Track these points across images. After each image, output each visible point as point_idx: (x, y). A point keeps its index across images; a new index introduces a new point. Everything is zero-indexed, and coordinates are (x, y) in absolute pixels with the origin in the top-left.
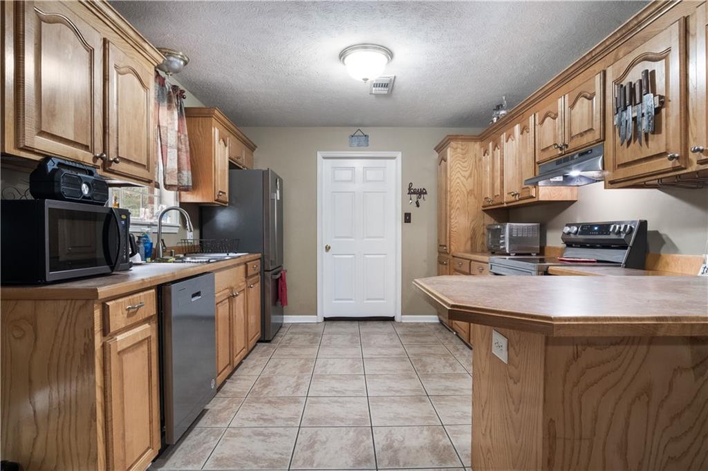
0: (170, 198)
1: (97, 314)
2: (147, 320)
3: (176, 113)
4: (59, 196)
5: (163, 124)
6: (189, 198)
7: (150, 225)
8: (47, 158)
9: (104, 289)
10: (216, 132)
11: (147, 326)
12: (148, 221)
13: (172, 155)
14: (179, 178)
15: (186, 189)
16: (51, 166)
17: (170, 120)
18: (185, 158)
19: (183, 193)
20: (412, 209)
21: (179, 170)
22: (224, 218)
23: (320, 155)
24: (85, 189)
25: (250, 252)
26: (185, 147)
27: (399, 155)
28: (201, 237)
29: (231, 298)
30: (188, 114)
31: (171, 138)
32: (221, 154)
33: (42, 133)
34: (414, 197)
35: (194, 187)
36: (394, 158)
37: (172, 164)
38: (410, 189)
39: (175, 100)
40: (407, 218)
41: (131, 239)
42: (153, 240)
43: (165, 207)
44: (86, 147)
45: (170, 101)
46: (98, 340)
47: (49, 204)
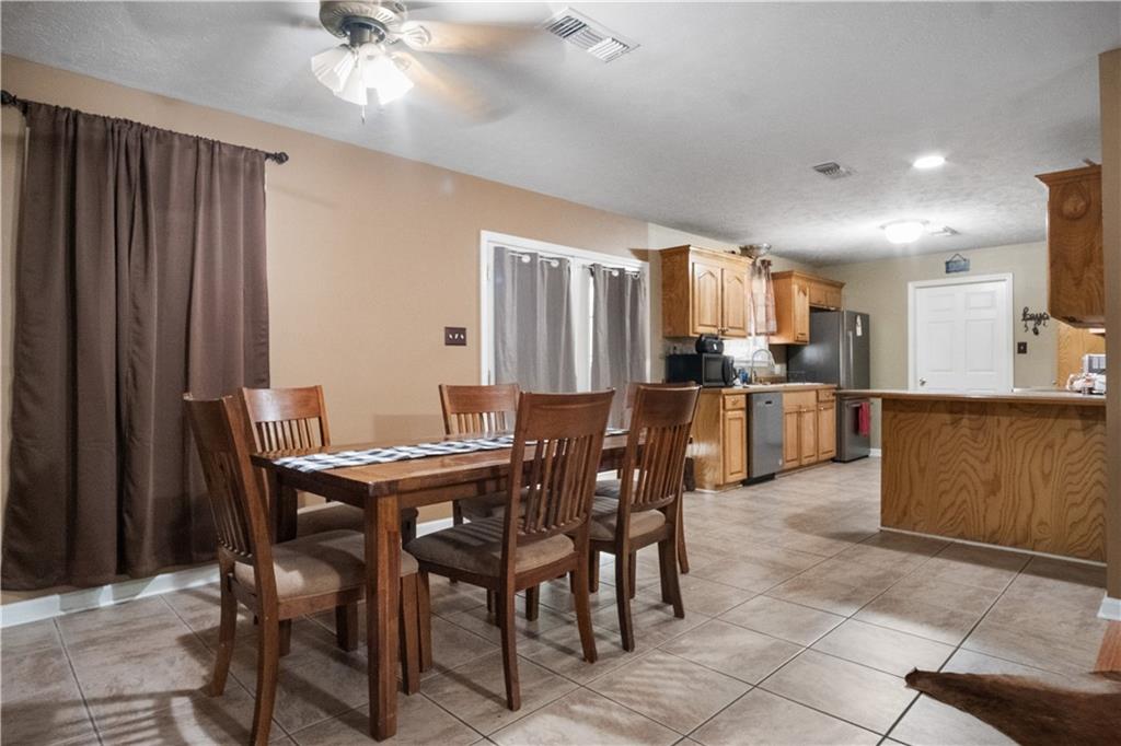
0: (762, 342)
1: (721, 401)
2: (741, 409)
3: (764, 281)
4: (706, 352)
5: (755, 291)
6: (776, 340)
7: (747, 362)
8: (702, 335)
9: (724, 391)
10: (795, 288)
11: (740, 412)
12: (745, 359)
13: (761, 312)
14: (767, 328)
15: (773, 334)
16: (703, 338)
17: (760, 287)
18: (772, 311)
19: (771, 338)
20: (1028, 337)
21: (767, 320)
22: (811, 354)
23: (911, 286)
24: (715, 348)
25: (826, 383)
26: (772, 303)
27: (1009, 277)
28: (788, 369)
29: (799, 413)
30: (775, 277)
31: (761, 300)
32: (800, 305)
33: (700, 325)
34: (1031, 324)
35: (779, 332)
36: (1004, 280)
37: (761, 317)
38: (1025, 314)
39: (763, 271)
40: (1022, 348)
41: (735, 370)
42: (748, 372)
43: (758, 348)
44: (715, 326)
45: (760, 272)
46: (721, 412)
47: (704, 355)
